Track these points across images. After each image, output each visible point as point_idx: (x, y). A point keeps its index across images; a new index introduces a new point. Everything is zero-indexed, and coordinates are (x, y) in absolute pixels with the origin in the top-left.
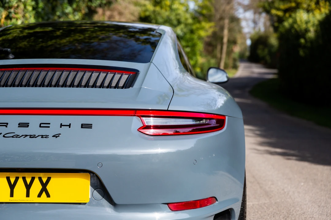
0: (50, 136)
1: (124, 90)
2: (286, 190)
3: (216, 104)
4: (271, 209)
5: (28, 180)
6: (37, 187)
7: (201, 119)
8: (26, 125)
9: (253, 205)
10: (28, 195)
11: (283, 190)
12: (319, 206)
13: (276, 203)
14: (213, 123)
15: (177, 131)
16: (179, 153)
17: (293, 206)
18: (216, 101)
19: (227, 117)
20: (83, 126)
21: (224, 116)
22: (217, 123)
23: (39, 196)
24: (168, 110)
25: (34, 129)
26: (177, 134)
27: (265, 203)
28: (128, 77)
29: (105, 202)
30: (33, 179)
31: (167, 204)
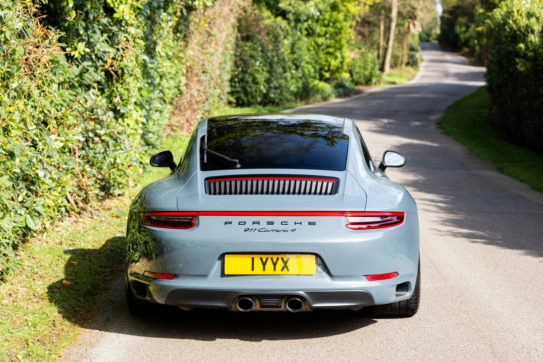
0: (289, 231)
1: (332, 196)
2: (463, 275)
3: (397, 201)
4: (446, 291)
5: (275, 260)
6: (280, 264)
7: (388, 216)
8: (272, 223)
9: (429, 287)
10: (275, 270)
11: (461, 274)
12: (492, 288)
13: (451, 286)
14: (395, 219)
15: (369, 226)
16: (372, 241)
17: (467, 289)
18: (396, 198)
19: (405, 213)
20: (309, 223)
21: (403, 213)
22: (397, 219)
23: (282, 270)
24: (365, 212)
25: (277, 225)
26: (369, 228)
27: (441, 286)
28: (333, 184)
29: (325, 274)
30: (278, 259)
31: (366, 276)
